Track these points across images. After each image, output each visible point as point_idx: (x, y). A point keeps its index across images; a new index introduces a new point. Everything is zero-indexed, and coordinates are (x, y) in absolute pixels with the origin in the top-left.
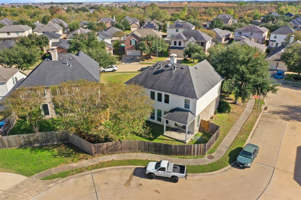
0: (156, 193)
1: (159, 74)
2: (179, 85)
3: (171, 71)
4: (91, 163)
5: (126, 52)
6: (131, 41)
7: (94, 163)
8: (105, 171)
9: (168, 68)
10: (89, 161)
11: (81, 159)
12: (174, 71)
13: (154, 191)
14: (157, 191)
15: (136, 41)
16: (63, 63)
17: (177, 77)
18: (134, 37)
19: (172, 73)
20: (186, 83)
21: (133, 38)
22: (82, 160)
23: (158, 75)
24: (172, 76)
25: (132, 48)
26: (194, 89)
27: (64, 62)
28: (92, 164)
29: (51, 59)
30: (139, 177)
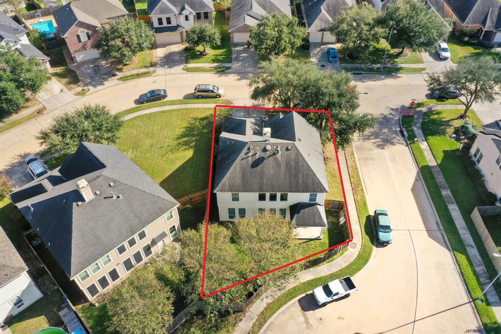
0: (341, 320)
1: (261, 165)
2: (296, 177)
3: (275, 156)
4: (250, 321)
5: (75, 57)
6: (78, 36)
7: (254, 321)
8: (272, 323)
9: (268, 153)
10: (246, 321)
11: (235, 324)
12: (279, 156)
13: (338, 319)
14: (340, 318)
15: (87, 34)
16: (105, 198)
17: (288, 164)
18: (82, 27)
19: (277, 159)
20: (304, 173)
21: (81, 29)
22: (237, 324)
23: (259, 167)
24: (280, 165)
25: (84, 48)
26: (318, 180)
27: (106, 196)
28: (252, 322)
29: (83, 200)
30: (312, 311)
